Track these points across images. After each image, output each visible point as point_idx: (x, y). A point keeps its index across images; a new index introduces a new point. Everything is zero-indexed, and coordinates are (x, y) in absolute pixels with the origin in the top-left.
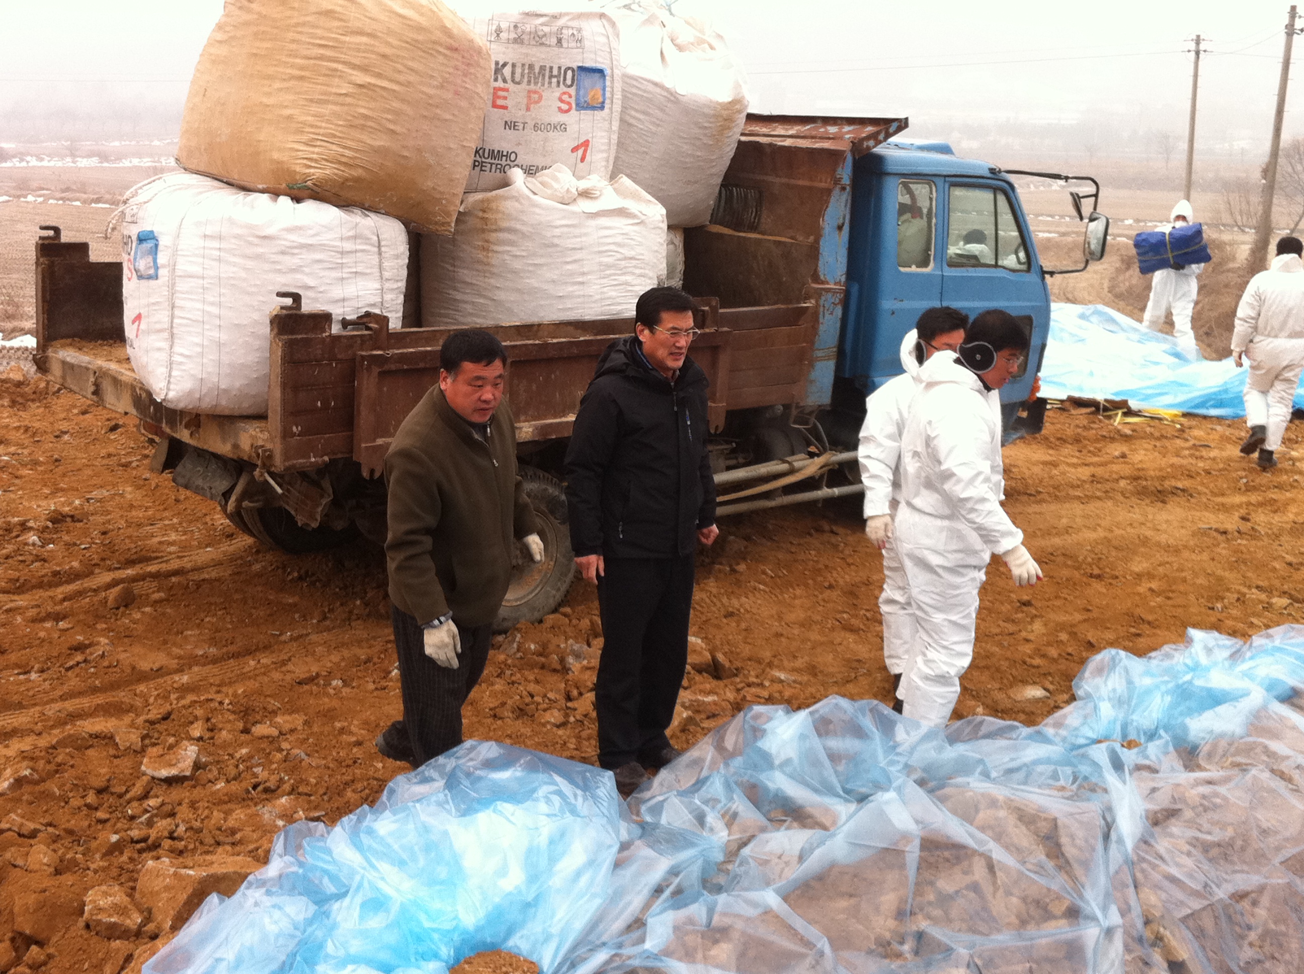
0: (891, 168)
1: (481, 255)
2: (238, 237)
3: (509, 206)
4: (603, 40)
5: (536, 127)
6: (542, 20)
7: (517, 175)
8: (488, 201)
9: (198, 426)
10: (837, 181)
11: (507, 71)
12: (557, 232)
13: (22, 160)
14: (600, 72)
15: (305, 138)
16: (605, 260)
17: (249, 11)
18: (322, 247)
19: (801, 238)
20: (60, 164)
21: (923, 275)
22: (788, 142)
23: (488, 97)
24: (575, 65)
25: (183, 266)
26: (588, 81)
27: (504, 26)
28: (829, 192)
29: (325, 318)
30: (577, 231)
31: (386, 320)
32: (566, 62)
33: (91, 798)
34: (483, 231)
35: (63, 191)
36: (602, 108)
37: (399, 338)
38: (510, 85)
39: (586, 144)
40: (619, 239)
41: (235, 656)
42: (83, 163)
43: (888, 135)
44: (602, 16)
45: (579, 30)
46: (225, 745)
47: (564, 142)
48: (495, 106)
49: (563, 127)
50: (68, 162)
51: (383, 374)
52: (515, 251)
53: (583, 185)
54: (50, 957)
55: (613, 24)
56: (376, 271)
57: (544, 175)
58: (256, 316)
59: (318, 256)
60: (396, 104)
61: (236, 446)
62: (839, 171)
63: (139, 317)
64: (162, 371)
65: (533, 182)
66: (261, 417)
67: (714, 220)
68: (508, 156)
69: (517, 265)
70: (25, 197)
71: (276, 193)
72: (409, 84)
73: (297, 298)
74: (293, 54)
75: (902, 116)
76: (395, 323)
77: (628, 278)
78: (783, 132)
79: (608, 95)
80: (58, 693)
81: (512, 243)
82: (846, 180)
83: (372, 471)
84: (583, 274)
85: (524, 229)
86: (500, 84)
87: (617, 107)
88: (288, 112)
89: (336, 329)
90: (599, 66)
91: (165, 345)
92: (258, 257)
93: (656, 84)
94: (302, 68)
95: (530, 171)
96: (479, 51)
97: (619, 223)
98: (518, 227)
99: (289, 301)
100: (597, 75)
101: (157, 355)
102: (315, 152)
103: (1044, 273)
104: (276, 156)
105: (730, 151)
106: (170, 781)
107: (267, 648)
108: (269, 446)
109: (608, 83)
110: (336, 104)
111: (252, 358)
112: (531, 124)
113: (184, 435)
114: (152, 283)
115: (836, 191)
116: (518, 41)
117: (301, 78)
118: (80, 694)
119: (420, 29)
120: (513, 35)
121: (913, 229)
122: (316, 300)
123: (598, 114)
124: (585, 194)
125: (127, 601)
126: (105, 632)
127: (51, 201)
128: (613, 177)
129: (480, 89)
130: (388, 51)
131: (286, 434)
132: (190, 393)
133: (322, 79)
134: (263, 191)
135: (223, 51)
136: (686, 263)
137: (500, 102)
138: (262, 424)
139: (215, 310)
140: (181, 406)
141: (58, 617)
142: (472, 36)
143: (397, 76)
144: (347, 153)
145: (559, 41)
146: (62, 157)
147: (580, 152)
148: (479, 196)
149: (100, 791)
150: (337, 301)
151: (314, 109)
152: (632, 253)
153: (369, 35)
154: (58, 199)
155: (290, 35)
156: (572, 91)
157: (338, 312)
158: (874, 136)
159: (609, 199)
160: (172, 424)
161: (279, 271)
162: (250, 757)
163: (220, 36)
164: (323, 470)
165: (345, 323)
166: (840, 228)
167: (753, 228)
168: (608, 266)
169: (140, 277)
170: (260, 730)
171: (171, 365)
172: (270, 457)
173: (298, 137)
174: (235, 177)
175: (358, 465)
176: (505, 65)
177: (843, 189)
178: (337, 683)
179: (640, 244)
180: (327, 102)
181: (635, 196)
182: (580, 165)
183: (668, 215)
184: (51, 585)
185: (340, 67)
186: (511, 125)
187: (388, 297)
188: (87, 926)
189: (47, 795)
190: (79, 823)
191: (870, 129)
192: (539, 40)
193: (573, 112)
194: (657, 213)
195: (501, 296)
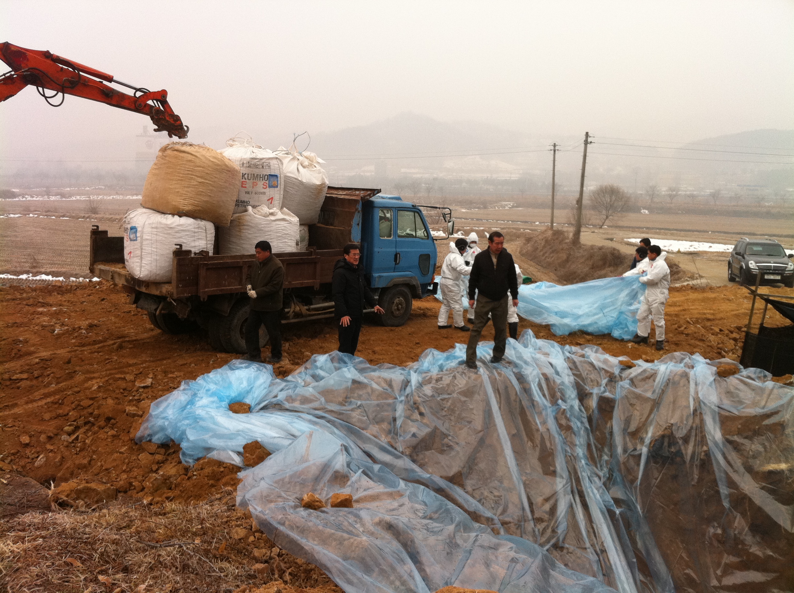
0: (376, 205)
1: (238, 233)
2: (162, 228)
3: (247, 218)
4: (277, 166)
5: (256, 193)
6: (257, 160)
7: (250, 208)
8: (240, 216)
9: (148, 286)
10: (357, 209)
11: (246, 176)
12: (263, 226)
13: (23, 197)
14: (276, 176)
15: (183, 198)
16: (278, 234)
17: (165, 160)
18: (188, 231)
19: (347, 228)
20: (41, 199)
21: (389, 240)
22: (342, 197)
23: (240, 184)
24: (268, 174)
25: (145, 237)
26: (272, 179)
27: (245, 162)
28: (354, 213)
29: (189, 252)
30: (269, 226)
31: (208, 252)
32: (265, 173)
33: (122, 391)
34: (239, 226)
35: (47, 212)
36: (277, 187)
37: (212, 258)
38: (247, 180)
39: (272, 198)
40: (283, 228)
41: (160, 360)
42: (53, 198)
43: (374, 195)
44: (277, 158)
45: (269, 163)
46: (160, 380)
47: (265, 198)
48: (242, 187)
49: (264, 193)
50: (46, 198)
51: (208, 269)
52: (249, 232)
53: (271, 211)
54: (117, 422)
55: (281, 161)
56: (205, 238)
57: (259, 208)
58: (168, 251)
59: (187, 233)
60: (211, 188)
61: (161, 292)
62: (357, 206)
63: (130, 253)
64: (138, 269)
65: (255, 210)
66: (169, 282)
67: (318, 222)
68: (247, 202)
69: (250, 236)
70: (29, 214)
71: (173, 215)
72: (214, 182)
73: (181, 246)
74: (179, 173)
75: (379, 188)
76: (211, 254)
77: (286, 240)
78: (341, 193)
79: (279, 183)
80: (104, 369)
81: (248, 230)
82: (360, 209)
83: (204, 299)
84: (271, 239)
85: (253, 225)
86: (244, 180)
87: (282, 187)
88: (177, 190)
89: (193, 255)
90: (276, 174)
91: (139, 261)
92: (169, 234)
93: (296, 179)
94: (182, 177)
95: (254, 207)
96: (237, 171)
97: (282, 223)
98: (250, 224)
99: (178, 247)
100: (275, 177)
101: (137, 264)
102: (186, 202)
103: (433, 240)
104: (174, 203)
105: (322, 200)
106: (144, 387)
107: (169, 358)
108: (172, 291)
109: (279, 179)
110: (193, 188)
111: (167, 264)
112: (254, 192)
113: (143, 290)
114: (135, 242)
115: (357, 213)
116: (249, 167)
117: (181, 180)
118: (111, 370)
119: (218, 165)
120: (248, 165)
121: (384, 225)
122: (186, 246)
123: (276, 189)
124: (272, 214)
125: (121, 347)
126: (116, 355)
127: (41, 217)
128: (282, 208)
129: (237, 182)
130: (209, 172)
131: (177, 287)
132: (147, 275)
133: (188, 181)
134: (170, 214)
135: (157, 171)
136: (310, 236)
137: (244, 186)
138: (170, 285)
139: (155, 250)
140: (144, 279)
141: (98, 352)
142: (234, 167)
143: (211, 179)
144: (196, 202)
145: (263, 167)
146: (43, 196)
147: (270, 201)
148: (237, 215)
149: (124, 390)
150: (193, 247)
151: (186, 189)
152: (287, 233)
153: (203, 167)
154: (44, 216)
155: (178, 167)
156: (267, 182)
157: (193, 250)
158: (369, 195)
159: (280, 216)
160: (139, 286)
161: (175, 238)
162: (168, 381)
163: (156, 167)
164: (188, 299)
165: (195, 254)
166: (358, 224)
167: (332, 225)
168: (279, 236)
169: (131, 240)
170: (170, 375)
171: (141, 267)
172: (173, 294)
173: (181, 198)
174: (161, 209)
175: (200, 297)
176: (245, 174)
177: (359, 212)
178: (193, 365)
179: (290, 230)
180: (189, 187)
181: (288, 215)
182: (270, 205)
183: (300, 220)
184: (93, 345)
185: (194, 177)
186: (248, 193)
187: (209, 246)
188: (127, 415)
189: (109, 390)
190: (120, 396)
191: (369, 192)
192: (256, 166)
193: (268, 188)
194: (295, 219)
195: (244, 246)
